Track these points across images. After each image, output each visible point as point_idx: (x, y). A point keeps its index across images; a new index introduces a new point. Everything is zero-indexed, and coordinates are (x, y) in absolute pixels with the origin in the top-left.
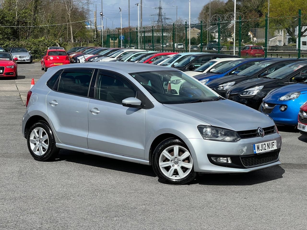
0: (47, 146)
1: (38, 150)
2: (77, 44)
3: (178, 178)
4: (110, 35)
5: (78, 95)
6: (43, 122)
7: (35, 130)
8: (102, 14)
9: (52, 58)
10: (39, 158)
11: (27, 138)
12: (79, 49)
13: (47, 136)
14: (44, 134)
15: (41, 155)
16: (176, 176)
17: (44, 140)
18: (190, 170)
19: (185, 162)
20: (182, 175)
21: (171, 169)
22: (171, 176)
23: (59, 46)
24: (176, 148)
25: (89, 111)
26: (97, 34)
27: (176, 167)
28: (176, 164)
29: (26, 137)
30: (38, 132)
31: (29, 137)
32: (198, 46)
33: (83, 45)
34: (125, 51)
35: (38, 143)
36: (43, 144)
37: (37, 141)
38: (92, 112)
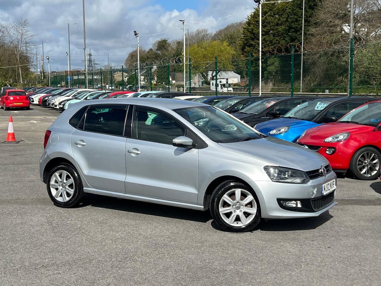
0: (73, 191)
1: (61, 196)
2: (26, 85)
3: (240, 225)
4: (57, 76)
5: (111, 134)
6: (67, 165)
7: (57, 174)
8: (49, 58)
9: (12, 98)
10: (62, 205)
11: (47, 182)
12: (28, 89)
13: (72, 180)
14: (68, 177)
15: (65, 201)
16: (237, 223)
17: (68, 185)
18: (254, 216)
19: (248, 207)
20: (245, 222)
21: (233, 215)
22: (233, 223)
23: (9, 86)
24: (238, 192)
25: (127, 152)
26: (44, 76)
27: (238, 212)
28: (237, 209)
29: (45, 182)
30: (60, 176)
31: (49, 181)
32: (127, 87)
33: (31, 85)
34: (79, 90)
35: (61, 187)
36: (67, 189)
37: (59, 185)
38: (130, 153)
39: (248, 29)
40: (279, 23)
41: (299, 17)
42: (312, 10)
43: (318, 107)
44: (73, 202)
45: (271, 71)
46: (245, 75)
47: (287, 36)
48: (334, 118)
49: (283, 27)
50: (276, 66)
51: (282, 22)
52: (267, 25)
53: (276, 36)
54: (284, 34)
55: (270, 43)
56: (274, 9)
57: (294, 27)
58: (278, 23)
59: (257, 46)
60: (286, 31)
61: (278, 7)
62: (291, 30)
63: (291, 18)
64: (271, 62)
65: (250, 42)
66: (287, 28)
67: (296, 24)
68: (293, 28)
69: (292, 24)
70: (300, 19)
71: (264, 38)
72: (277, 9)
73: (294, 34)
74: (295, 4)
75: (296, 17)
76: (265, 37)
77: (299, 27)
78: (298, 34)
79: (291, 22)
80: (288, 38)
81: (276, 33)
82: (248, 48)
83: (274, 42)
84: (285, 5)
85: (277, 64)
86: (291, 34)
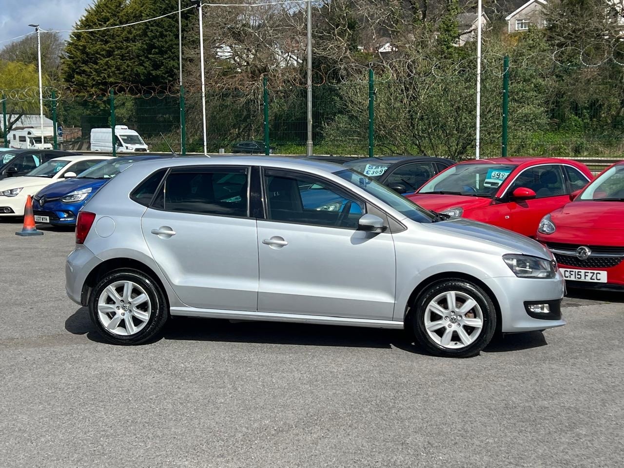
0: (147, 315)
3: (459, 346)
7: (112, 288)
10: (125, 340)
13: (144, 297)
14: (136, 292)
15: (132, 333)
16: (456, 344)
17: (136, 305)
18: (479, 331)
20: (468, 340)
21: (447, 331)
22: (448, 344)
24: (451, 296)
25: (261, 243)
27: (454, 327)
28: (453, 322)
30: (120, 291)
31: (96, 302)
35: (122, 311)
36: (135, 311)
37: (118, 307)
38: (268, 244)
39: (76, 45)
40: (131, 38)
41: (165, 30)
42: (185, 19)
43: (367, 172)
44: (149, 333)
45: (120, 116)
46: (62, 123)
47: (145, 60)
48: (399, 188)
49: (139, 44)
50: (128, 109)
51: (134, 36)
52: (110, 40)
53: (127, 60)
54: (141, 56)
55: (117, 71)
56: (120, 14)
57: (159, 46)
58: (128, 38)
59: (95, 75)
60: (143, 52)
61: (127, 11)
62: (153, 50)
63: (152, 31)
64: (120, 102)
65: (81, 67)
66: (146, 47)
67: (161, 41)
68: (155, 48)
69: (154, 41)
70: (167, 33)
71: (105, 61)
72: (124, 15)
73: (158, 58)
74: (157, 8)
75: (160, 29)
76: (107, 59)
77: (167, 46)
78: (165, 57)
79: (153, 36)
80: (148, 63)
81: (126, 54)
82: (79, 77)
83: (124, 68)
84: (137, 8)
85: (129, 104)
86: (153, 56)
